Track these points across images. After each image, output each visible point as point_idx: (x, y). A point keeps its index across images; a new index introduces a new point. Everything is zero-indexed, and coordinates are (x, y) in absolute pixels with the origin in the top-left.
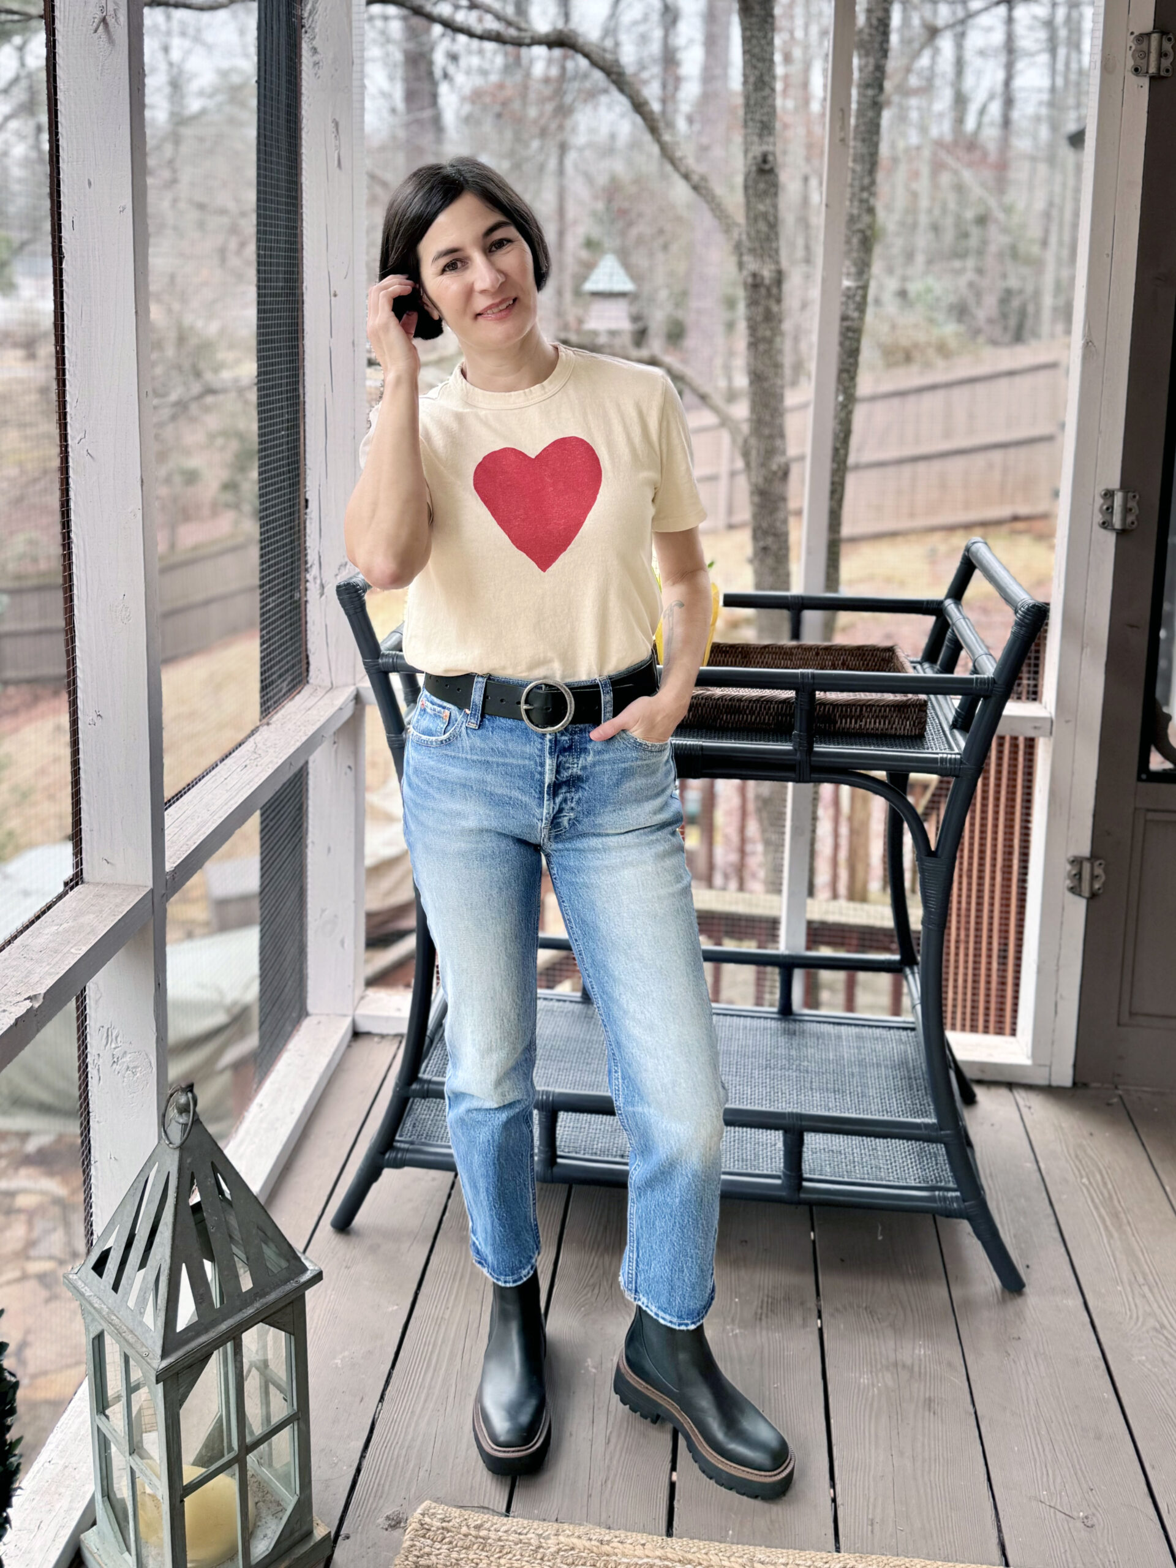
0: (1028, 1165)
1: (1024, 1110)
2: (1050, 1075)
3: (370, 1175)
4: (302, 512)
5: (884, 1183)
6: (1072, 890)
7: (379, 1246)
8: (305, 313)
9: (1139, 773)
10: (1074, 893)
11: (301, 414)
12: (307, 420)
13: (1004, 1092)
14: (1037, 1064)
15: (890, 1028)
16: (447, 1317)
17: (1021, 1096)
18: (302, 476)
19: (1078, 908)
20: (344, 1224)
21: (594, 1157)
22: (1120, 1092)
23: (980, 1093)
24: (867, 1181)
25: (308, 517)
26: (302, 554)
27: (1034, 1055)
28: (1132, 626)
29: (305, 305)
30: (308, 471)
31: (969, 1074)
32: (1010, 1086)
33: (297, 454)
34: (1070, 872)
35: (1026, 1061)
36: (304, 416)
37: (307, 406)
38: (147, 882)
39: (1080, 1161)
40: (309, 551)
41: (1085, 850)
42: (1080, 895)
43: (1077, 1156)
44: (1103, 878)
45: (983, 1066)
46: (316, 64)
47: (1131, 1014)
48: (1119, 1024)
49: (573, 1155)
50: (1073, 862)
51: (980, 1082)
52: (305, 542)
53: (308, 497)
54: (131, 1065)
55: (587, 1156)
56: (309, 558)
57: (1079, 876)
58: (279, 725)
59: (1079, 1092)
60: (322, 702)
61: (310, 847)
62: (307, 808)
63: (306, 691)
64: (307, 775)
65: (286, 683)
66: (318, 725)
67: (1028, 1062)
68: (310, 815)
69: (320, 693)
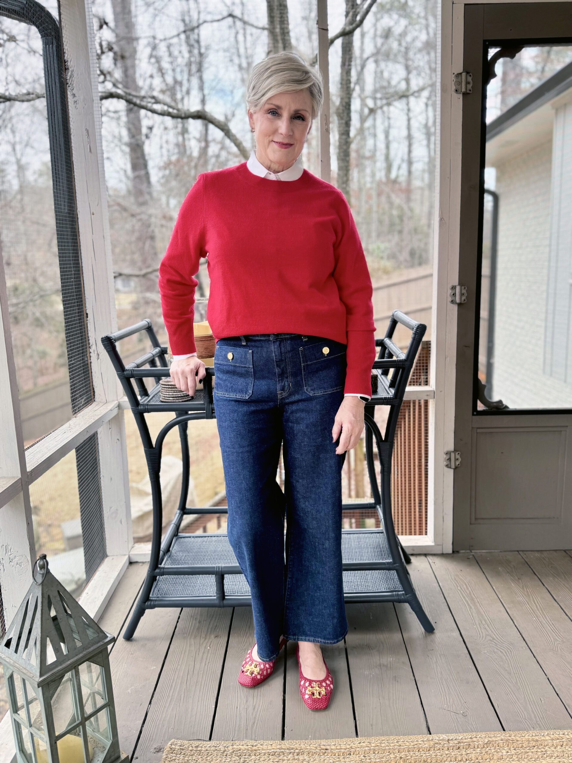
0: (435, 584)
1: (432, 564)
2: (443, 549)
3: (140, 613)
4: (85, 319)
5: (371, 591)
7: (146, 644)
8: (79, 223)
9: (473, 411)
10: (448, 467)
11: (81, 272)
12: (84, 275)
13: (423, 558)
14: (436, 545)
15: (372, 533)
16: (179, 668)
17: (430, 558)
18: (84, 302)
19: (450, 473)
20: (129, 637)
21: (242, 594)
22: (473, 554)
23: (413, 559)
24: (363, 591)
25: (88, 322)
26: (87, 339)
27: (435, 541)
28: (466, 347)
29: (79, 220)
30: (87, 300)
31: (408, 552)
32: (426, 555)
33: (80, 291)
34: (445, 458)
35: (432, 544)
36: (83, 273)
37: (84, 268)
38: (18, 475)
39: (457, 581)
40: (90, 338)
41: (451, 447)
42: (450, 468)
43: (455, 579)
44: (460, 459)
45: (413, 547)
46: (75, 102)
47: (476, 519)
48: (471, 524)
49: (233, 594)
50: (447, 453)
51: (412, 555)
52: (88, 334)
53: (87, 312)
54: (19, 562)
55: (239, 594)
56: (90, 341)
57: (449, 459)
58: (81, 417)
59: (455, 555)
60: (101, 408)
61: (102, 478)
62: (99, 460)
63: (94, 404)
64: (98, 444)
65: (83, 400)
66: (100, 416)
67: (433, 544)
68: (101, 464)
69: (101, 404)
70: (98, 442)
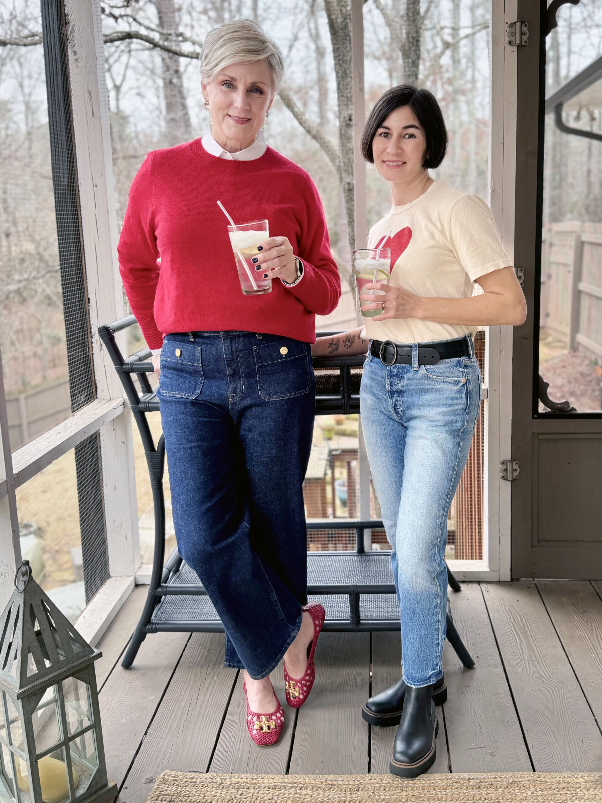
1: (484, 592)
2: (499, 575)
3: (140, 638)
4: (87, 304)
6: (503, 478)
7: (146, 673)
9: (534, 413)
10: (504, 481)
12: (86, 255)
13: (475, 586)
14: (491, 571)
16: (180, 699)
17: (484, 586)
18: (85, 285)
19: (507, 487)
20: (128, 665)
22: (535, 582)
23: (463, 587)
25: (90, 308)
26: (89, 327)
27: (491, 566)
30: (88, 283)
31: (457, 578)
32: (478, 582)
33: (82, 273)
34: (501, 468)
35: (486, 569)
36: (84, 253)
37: (85, 248)
38: (3, 477)
39: (511, 612)
40: (92, 326)
41: (508, 456)
42: (507, 480)
43: (509, 610)
44: (519, 471)
45: (464, 573)
46: (76, 58)
47: (538, 541)
48: (532, 547)
50: (502, 463)
51: (463, 582)
52: (90, 321)
53: (89, 297)
56: (92, 330)
57: (506, 470)
58: (79, 416)
59: (514, 583)
60: (104, 406)
61: (105, 486)
62: (101, 466)
63: (96, 402)
64: (100, 447)
65: (83, 396)
66: (101, 415)
67: (488, 570)
68: (103, 470)
69: (103, 402)
70: (100, 444)
